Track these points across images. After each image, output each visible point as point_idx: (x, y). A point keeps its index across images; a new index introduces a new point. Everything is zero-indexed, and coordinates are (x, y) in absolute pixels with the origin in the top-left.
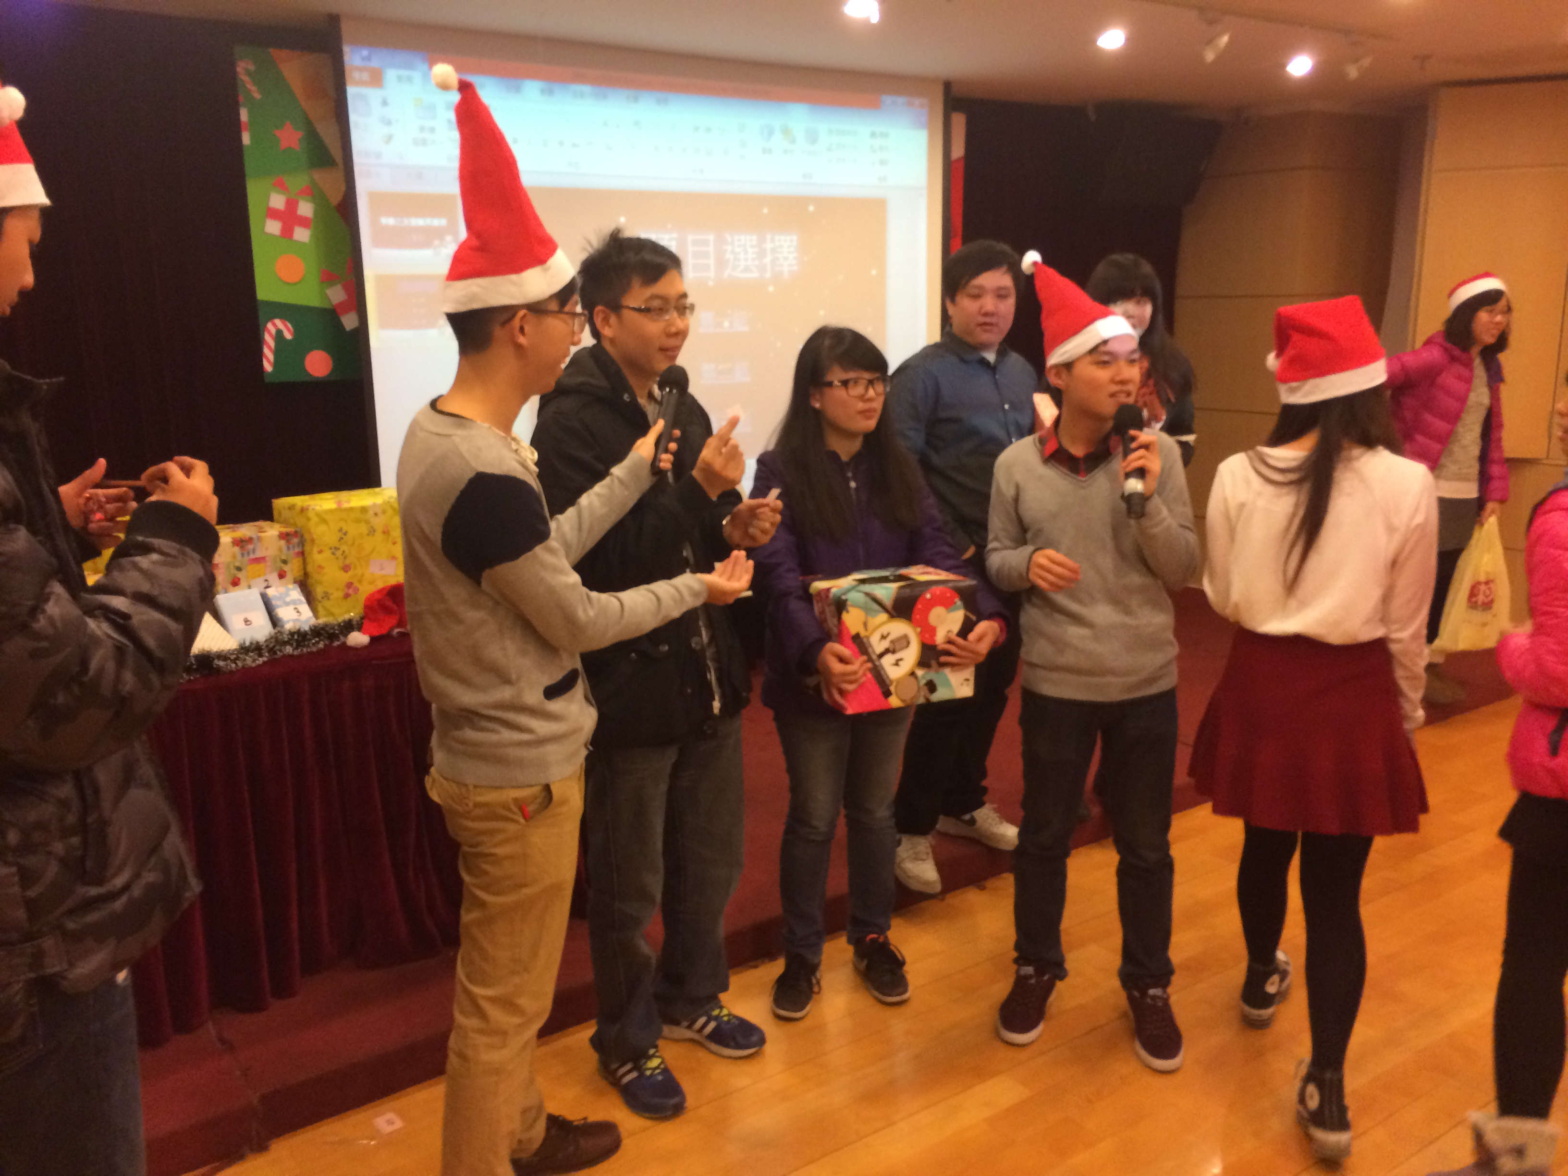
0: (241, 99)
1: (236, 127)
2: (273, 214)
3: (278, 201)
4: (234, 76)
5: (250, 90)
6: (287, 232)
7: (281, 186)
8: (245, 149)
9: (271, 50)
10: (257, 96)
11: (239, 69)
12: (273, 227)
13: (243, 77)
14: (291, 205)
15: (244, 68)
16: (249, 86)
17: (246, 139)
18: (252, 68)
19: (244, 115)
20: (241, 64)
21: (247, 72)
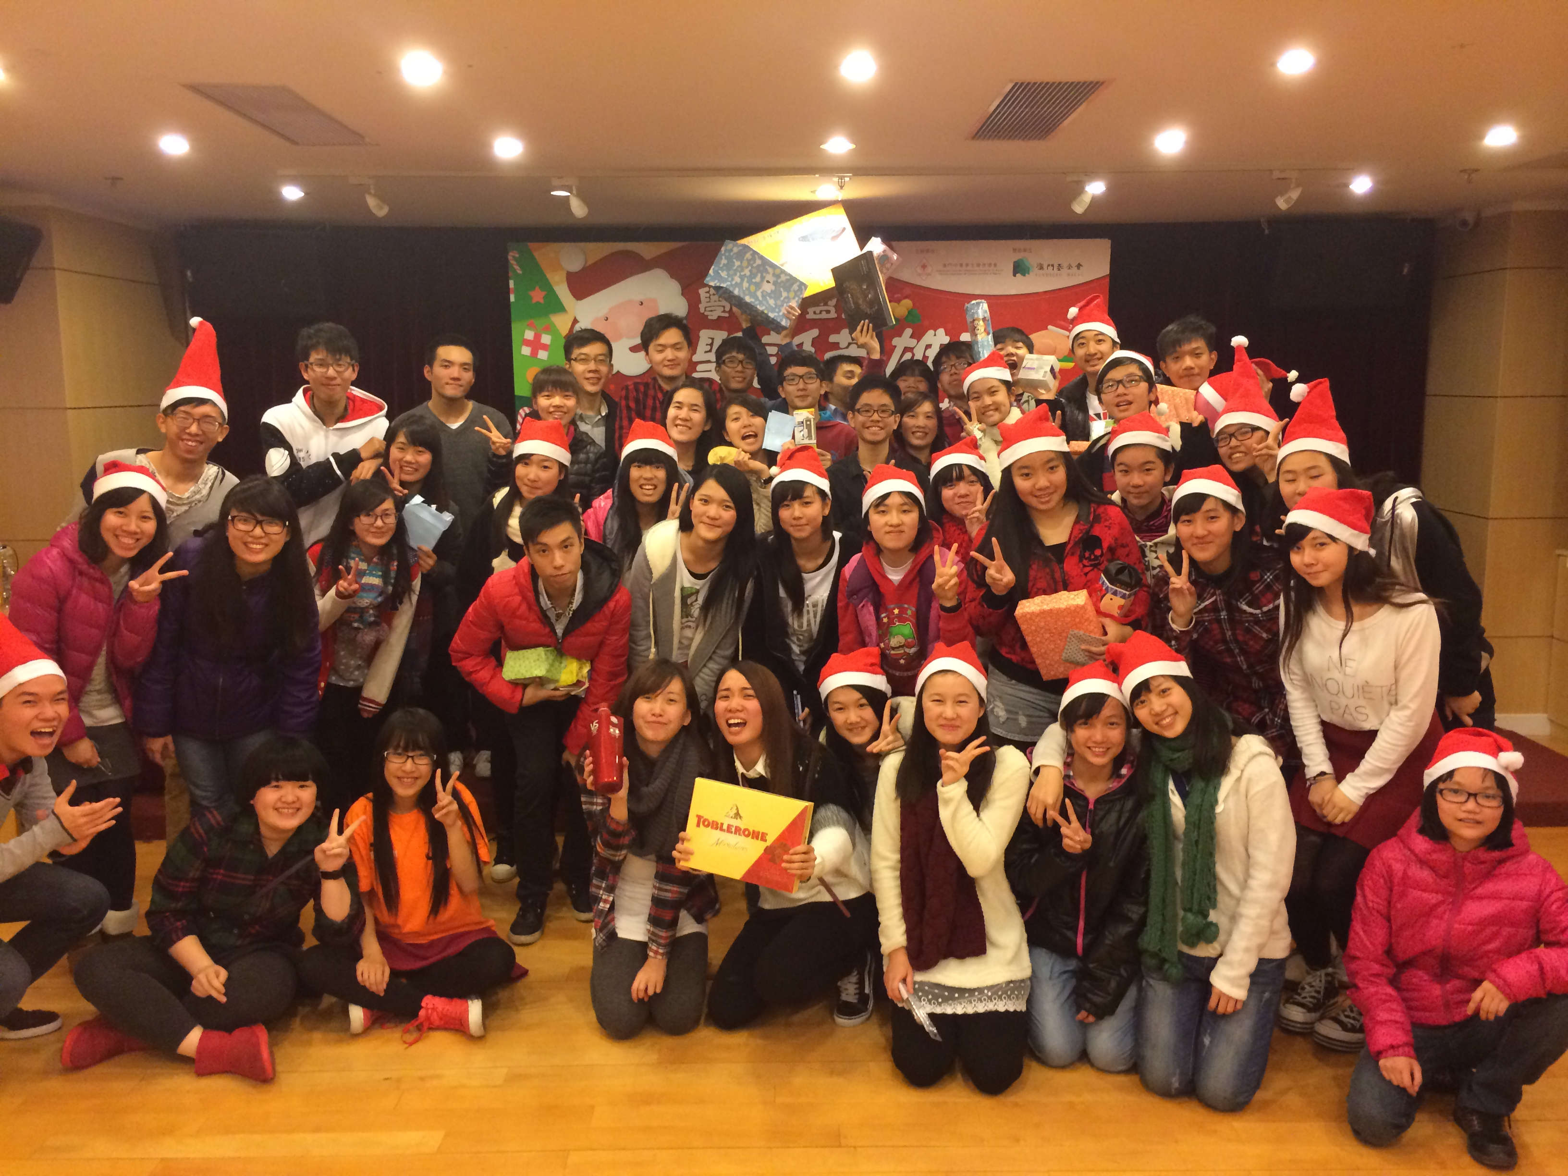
0: (511, 274)
1: (507, 292)
2: (527, 343)
3: (529, 335)
4: (507, 260)
5: (516, 270)
6: (534, 354)
7: (531, 326)
8: (511, 305)
9: (529, 244)
10: (520, 272)
11: (510, 257)
12: (526, 351)
13: (512, 262)
14: (537, 337)
15: (512, 256)
16: (516, 267)
17: (512, 298)
18: (517, 256)
19: (512, 284)
20: (511, 254)
21: (514, 258)
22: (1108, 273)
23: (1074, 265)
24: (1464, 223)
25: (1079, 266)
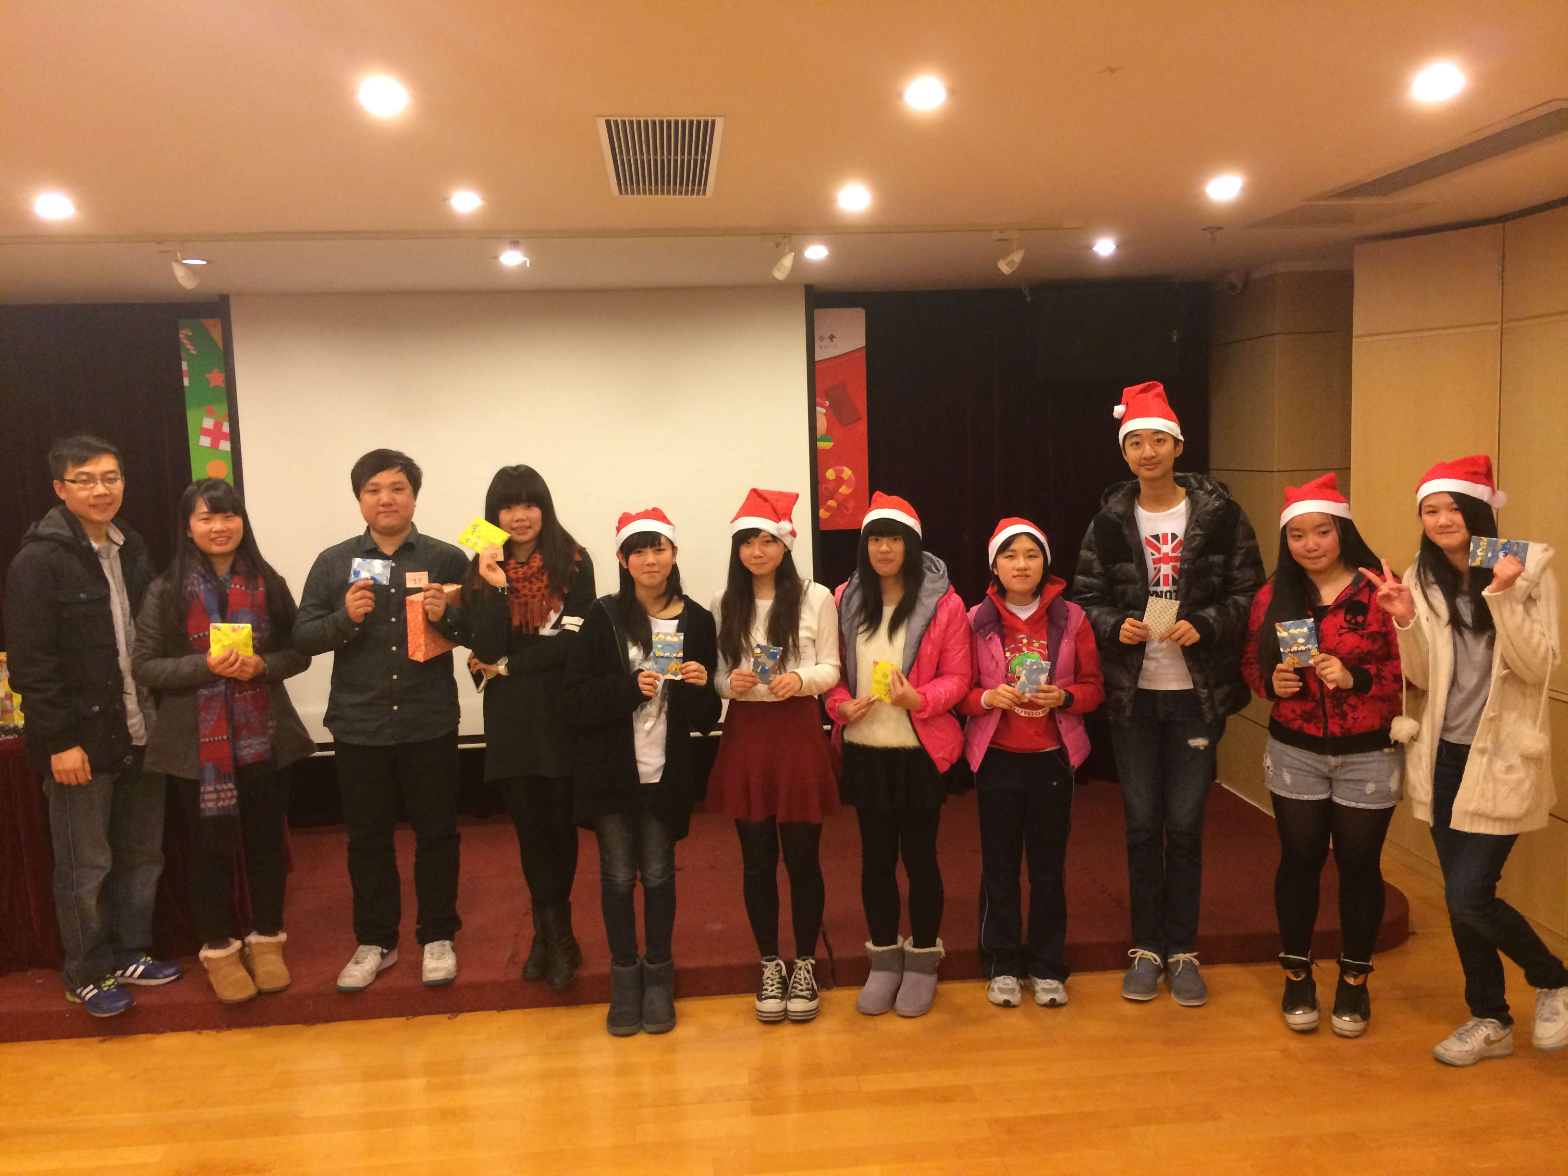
0: (183, 355)
1: (179, 375)
2: (206, 432)
3: (208, 423)
4: (178, 341)
5: (189, 350)
6: (215, 444)
7: (210, 413)
8: (186, 390)
9: (203, 320)
10: (194, 352)
11: (181, 336)
12: (206, 441)
13: (184, 341)
14: (218, 425)
15: (184, 334)
16: (188, 346)
17: (186, 382)
18: (190, 334)
19: (185, 366)
20: (182, 332)
21: (187, 337)
22: (864, 344)
23: (826, 335)
24: (1232, 286)
25: (832, 337)
